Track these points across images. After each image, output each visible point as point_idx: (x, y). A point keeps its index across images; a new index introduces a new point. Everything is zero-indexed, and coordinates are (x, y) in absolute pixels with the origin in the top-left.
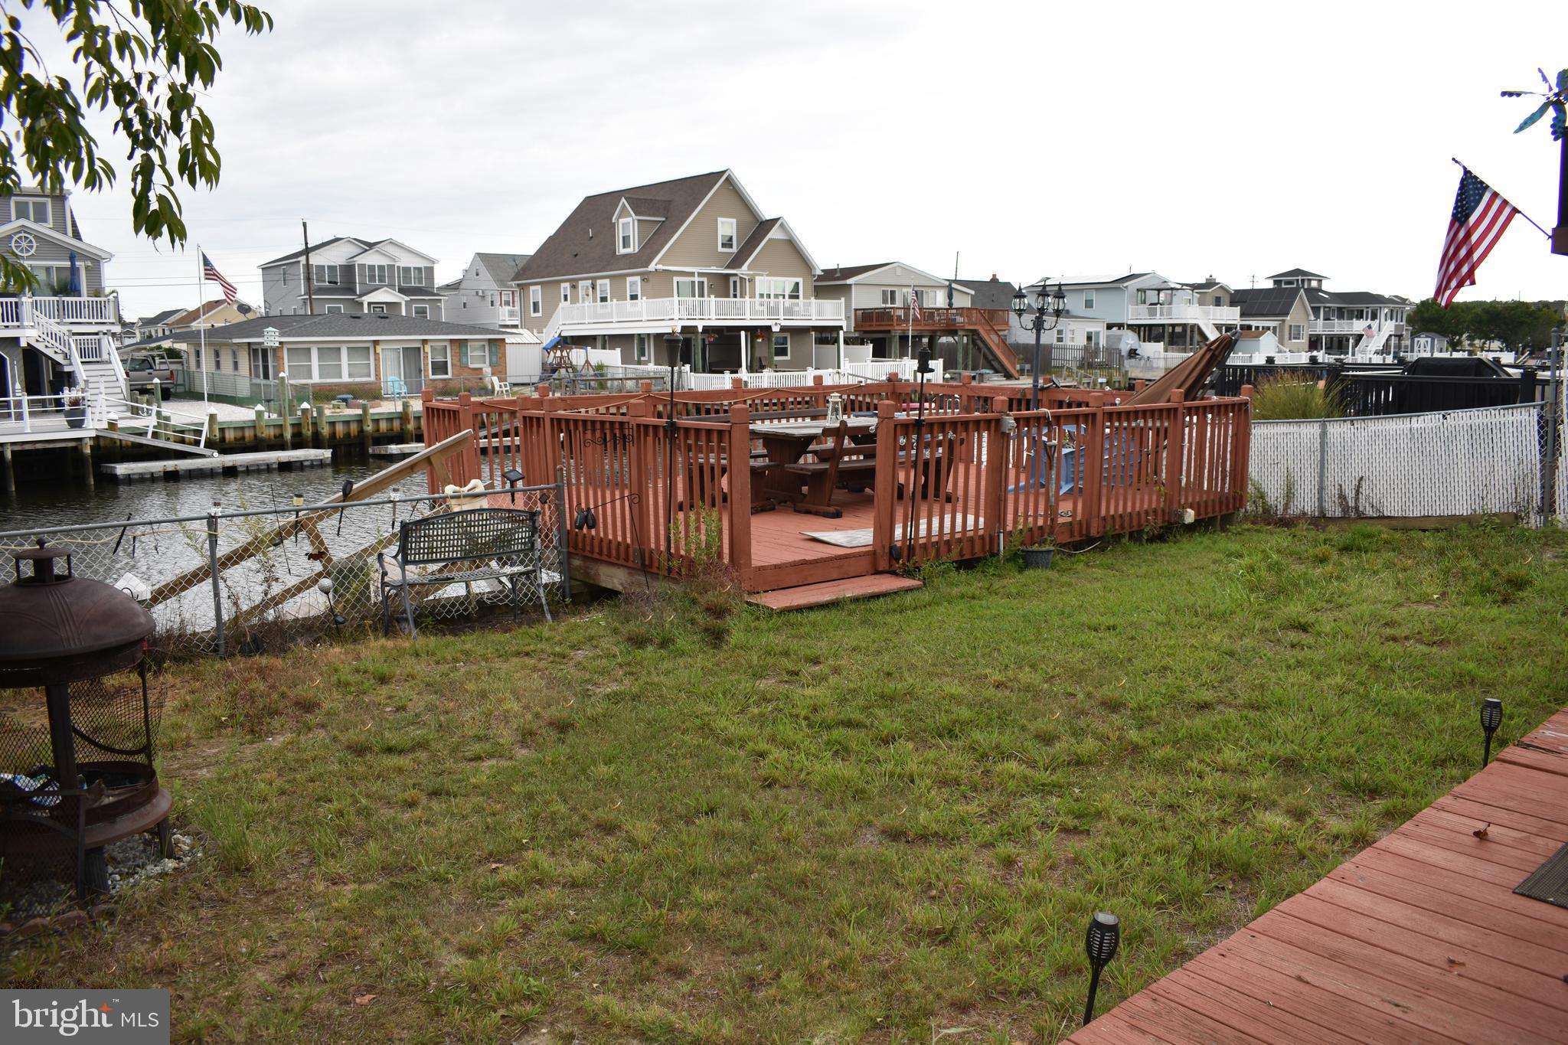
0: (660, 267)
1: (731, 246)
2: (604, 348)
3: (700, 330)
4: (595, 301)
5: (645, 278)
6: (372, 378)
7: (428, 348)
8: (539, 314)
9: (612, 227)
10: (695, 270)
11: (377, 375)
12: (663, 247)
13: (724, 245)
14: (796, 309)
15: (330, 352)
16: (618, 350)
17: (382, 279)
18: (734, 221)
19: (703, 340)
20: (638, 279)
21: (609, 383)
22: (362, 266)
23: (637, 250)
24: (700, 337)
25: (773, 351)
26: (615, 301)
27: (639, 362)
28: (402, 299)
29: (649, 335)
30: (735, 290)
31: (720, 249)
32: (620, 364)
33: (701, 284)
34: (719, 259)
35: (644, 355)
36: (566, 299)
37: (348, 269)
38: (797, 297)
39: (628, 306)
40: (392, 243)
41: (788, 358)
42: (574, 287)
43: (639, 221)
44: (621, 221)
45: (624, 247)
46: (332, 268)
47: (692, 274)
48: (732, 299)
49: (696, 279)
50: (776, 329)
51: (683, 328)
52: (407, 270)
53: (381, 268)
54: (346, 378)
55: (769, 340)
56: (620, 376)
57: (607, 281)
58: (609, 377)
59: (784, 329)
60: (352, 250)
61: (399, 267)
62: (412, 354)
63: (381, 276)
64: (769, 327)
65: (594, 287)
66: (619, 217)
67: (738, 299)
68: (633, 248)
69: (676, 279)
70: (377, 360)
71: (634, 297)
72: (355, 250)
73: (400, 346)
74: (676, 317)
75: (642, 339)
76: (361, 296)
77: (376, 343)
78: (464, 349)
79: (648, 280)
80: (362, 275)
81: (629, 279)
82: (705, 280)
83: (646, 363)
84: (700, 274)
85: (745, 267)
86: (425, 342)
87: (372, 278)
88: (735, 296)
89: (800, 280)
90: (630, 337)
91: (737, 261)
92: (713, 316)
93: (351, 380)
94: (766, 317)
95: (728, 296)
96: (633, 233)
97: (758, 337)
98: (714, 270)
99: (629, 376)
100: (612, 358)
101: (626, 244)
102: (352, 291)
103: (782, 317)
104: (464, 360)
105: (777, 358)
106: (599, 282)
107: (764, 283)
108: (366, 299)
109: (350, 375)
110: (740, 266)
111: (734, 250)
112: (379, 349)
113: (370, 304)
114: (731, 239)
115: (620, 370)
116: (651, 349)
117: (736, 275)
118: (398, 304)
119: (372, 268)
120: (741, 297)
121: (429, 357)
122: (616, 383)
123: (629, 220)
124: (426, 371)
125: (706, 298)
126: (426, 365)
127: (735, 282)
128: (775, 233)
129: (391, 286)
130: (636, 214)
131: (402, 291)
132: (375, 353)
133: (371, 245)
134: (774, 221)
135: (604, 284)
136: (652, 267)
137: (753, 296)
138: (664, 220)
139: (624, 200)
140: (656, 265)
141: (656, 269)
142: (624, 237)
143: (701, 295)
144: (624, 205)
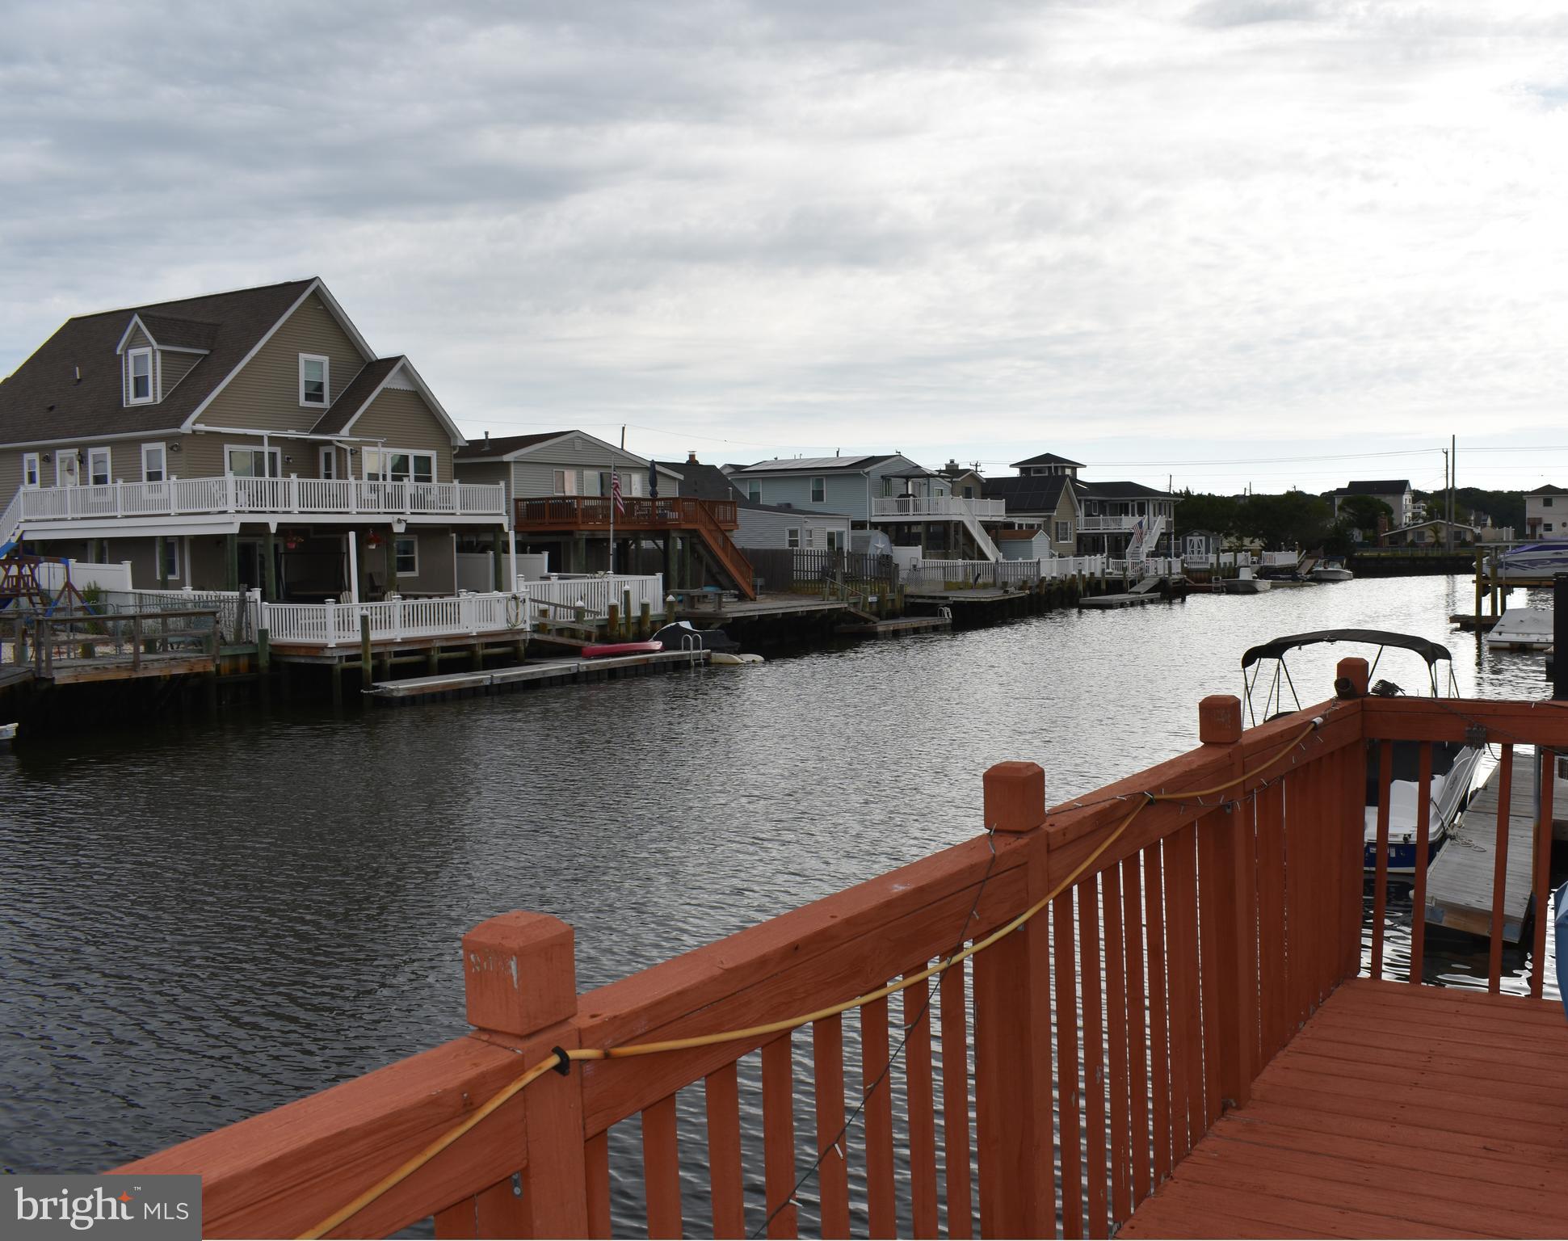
0: (201, 427)
1: (320, 399)
2: (100, 560)
3: (273, 529)
4: (83, 482)
5: (175, 445)
9: (117, 363)
10: (264, 433)
12: (206, 396)
13: (308, 397)
14: (429, 498)
16: (127, 566)
18: (325, 359)
19: (276, 546)
20: (162, 446)
21: (110, 624)
23: (159, 400)
24: (272, 541)
25: (395, 563)
26: (120, 482)
27: (165, 585)
29: (181, 538)
30: (328, 467)
31: (303, 402)
32: (130, 588)
33: (273, 456)
34: (302, 418)
35: (173, 572)
36: (32, 480)
38: (429, 480)
39: (145, 490)
41: (415, 574)
42: (47, 459)
43: (163, 352)
44: (132, 352)
45: (137, 395)
47: (258, 440)
48: (323, 480)
49: (266, 449)
50: (399, 529)
51: (243, 525)
55: (389, 547)
56: (131, 611)
57: (107, 450)
58: (110, 613)
59: (411, 528)
64: (389, 526)
65: (83, 460)
66: (129, 346)
67: (334, 481)
68: (153, 397)
69: (227, 448)
71: (154, 476)
74: (231, 508)
75: (169, 544)
79: (179, 449)
81: (145, 447)
82: (278, 450)
83: (179, 585)
84: (273, 441)
85: (345, 431)
88: (328, 476)
89: (432, 454)
90: (150, 540)
91: (332, 421)
92: (295, 508)
94: (382, 510)
95: (318, 477)
96: (154, 372)
97: (370, 542)
98: (292, 434)
99: (147, 610)
100: (117, 577)
101: (140, 393)
103: (408, 510)
105: (400, 575)
106: (93, 451)
107: (377, 458)
110: (337, 429)
111: (326, 404)
114: (320, 386)
115: (131, 600)
116: (185, 564)
117: (329, 443)
120: (339, 477)
122: (123, 622)
123: (147, 350)
125: (280, 479)
127: (328, 456)
128: (392, 381)
130: (159, 342)
134: (391, 362)
135: (102, 456)
136: (187, 427)
137: (359, 477)
138: (206, 352)
139: (136, 318)
140: (194, 424)
141: (194, 432)
142: (136, 379)
143: (273, 474)
144: (137, 326)
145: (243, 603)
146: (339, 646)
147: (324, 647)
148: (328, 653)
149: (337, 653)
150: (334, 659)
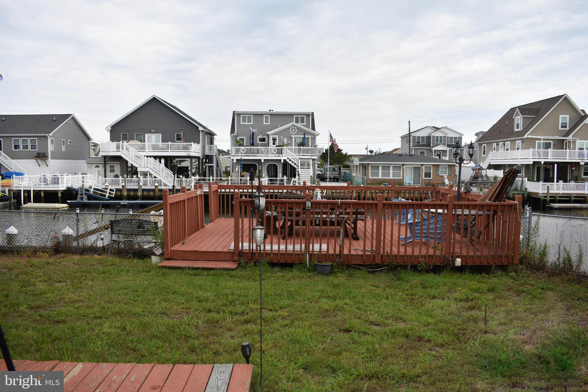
0: (530, 136)
1: (566, 127)
3: (542, 163)
4: (504, 150)
5: (523, 141)
6: (401, 178)
7: (423, 167)
8: (485, 156)
9: (513, 120)
10: (542, 137)
11: (403, 177)
13: (562, 127)
15: (386, 168)
16: (502, 171)
17: (441, 141)
18: (568, 116)
20: (520, 141)
22: (434, 137)
23: (521, 130)
24: (543, 166)
26: (511, 150)
28: (448, 149)
30: (566, 146)
31: (560, 128)
33: (550, 143)
34: (560, 133)
36: (494, 150)
37: (429, 138)
39: (516, 152)
40: (446, 128)
42: (497, 145)
43: (523, 117)
44: (516, 118)
46: (423, 137)
47: (540, 139)
50: (582, 164)
51: (534, 162)
52: (451, 138)
53: (441, 137)
54: (391, 177)
57: (509, 142)
59: (586, 164)
60: (430, 131)
61: (448, 137)
62: (417, 169)
63: (440, 140)
65: (504, 145)
66: (516, 116)
68: (520, 129)
69: (537, 142)
70: (403, 171)
71: (518, 149)
72: (432, 131)
73: (413, 166)
76: (432, 147)
77: (403, 165)
78: (438, 168)
80: (433, 140)
81: (517, 141)
82: (552, 142)
85: (570, 136)
86: (422, 165)
87: (437, 141)
88: (566, 149)
91: (568, 134)
93: (393, 178)
94: (577, 158)
96: (521, 122)
98: (556, 137)
101: (518, 128)
102: (429, 146)
103: (586, 158)
104: (438, 172)
106: (506, 143)
108: (434, 149)
109: (393, 176)
110: (568, 136)
111: (568, 129)
112: (404, 167)
113: (435, 151)
114: (566, 124)
116: (523, 171)
117: (566, 140)
118: (446, 151)
119: (437, 137)
121: (424, 170)
123: (519, 117)
124: (422, 176)
125: (546, 150)
126: (422, 174)
127: (566, 143)
128: (586, 121)
129: (444, 144)
130: (522, 115)
131: (449, 146)
132: (403, 169)
133: (438, 129)
135: (508, 144)
136: (525, 136)
137: (574, 149)
138: (535, 116)
139: (517, 109)
140: (528, 135)
141: (527, 138)
142: (517, 124)
143: (543, 149)
144: (517, 111)
145: (522, 181)
146: (542, 193)
147: (538, 193)
148: (539, 195)
149: (542, 195)
150: (541, 196)
